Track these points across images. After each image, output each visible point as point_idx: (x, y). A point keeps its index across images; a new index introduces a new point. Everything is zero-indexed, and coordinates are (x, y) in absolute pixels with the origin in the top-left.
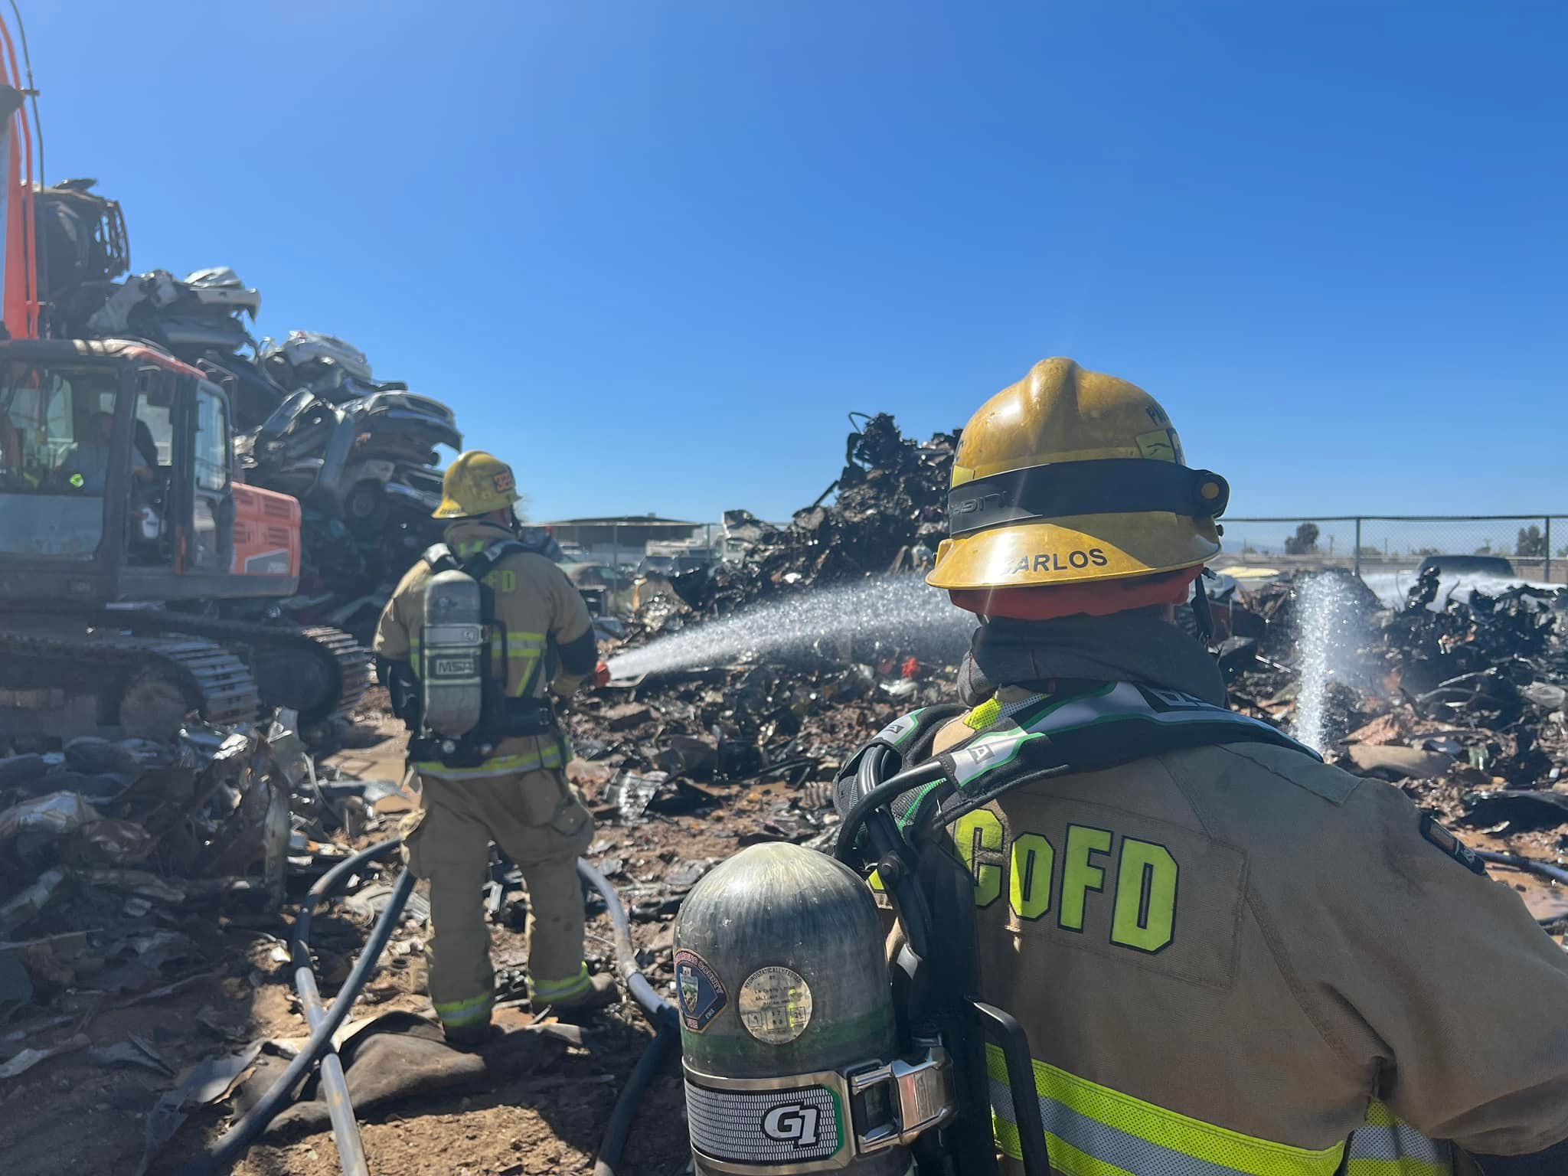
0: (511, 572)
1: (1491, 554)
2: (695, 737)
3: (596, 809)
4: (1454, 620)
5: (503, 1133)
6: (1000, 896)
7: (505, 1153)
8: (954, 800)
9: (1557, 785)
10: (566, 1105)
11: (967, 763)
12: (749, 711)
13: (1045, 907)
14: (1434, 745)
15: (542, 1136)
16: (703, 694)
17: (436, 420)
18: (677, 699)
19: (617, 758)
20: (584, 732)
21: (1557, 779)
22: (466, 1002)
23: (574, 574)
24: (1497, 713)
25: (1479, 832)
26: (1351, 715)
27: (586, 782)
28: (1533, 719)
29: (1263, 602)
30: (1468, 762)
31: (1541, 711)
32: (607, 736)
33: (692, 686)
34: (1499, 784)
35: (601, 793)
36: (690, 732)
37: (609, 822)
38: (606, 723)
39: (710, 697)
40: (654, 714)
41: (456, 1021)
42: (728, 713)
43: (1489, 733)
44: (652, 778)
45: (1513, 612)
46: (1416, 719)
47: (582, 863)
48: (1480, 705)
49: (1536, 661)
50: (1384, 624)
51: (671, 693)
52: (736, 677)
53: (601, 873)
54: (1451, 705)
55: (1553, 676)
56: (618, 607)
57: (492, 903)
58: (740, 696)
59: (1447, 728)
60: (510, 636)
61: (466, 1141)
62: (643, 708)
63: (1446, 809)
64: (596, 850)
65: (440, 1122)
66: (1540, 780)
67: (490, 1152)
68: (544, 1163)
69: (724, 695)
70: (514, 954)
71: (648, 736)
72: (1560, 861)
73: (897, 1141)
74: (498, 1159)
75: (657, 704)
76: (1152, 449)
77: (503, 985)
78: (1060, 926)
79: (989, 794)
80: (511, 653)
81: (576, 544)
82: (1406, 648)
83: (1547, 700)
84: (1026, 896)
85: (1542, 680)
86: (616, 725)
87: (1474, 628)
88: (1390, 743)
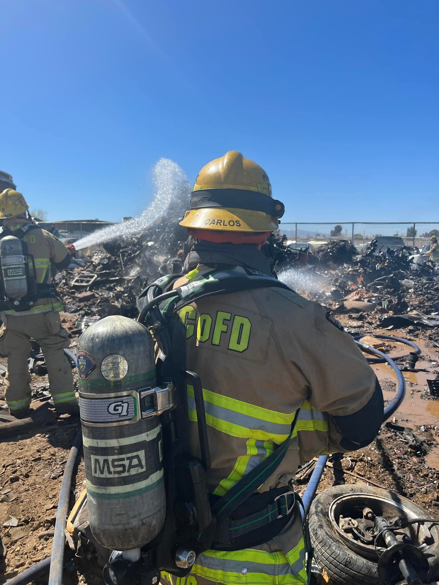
0: (33, 236)
1: (399, 236)
2: (113, 304)
3: (72, 330)
4: (381, 258)
5: (33, 447)
6: (193, 335)
7: (34, 453)
8: (181, 302)
9: (409, 313)
10: (58, 435)
11: (186, 290)
12: (134, 294)
13: (207, 338)
14: (371, 301)
15: (48, 446)
16: (116, 288)
17: (5, 180)
18: (106, 290)
19: (82, 312)
20: (69, 303)
21: (409, 311)
22: (19, 401)
23: (65, 242)
24: (392, 290)
25: (384, 329)
26: (345, 291)
27: (69, 321)
28: (403, 291)
29: (318, 252)
30: (382, 306)
31: (406, 289)
32: (78, 304)
33: (112, 285)
34: (391, 313)
35: (74, 325)
36: (111, 302)
37: (77, 335)
38: (77, 299)
39: (119, 289)
40: (97, 295)
41: (15, 408)
42: (126, 295)
43: (389, 296)
44: (95, 319)
45: (400, 255)
46: (366, 292)
47: (66, 350)
48: (387, 287)
49: (406, 272)
50: (358, 260)
51: (104, 288)
52: (129, 281)
53: (74, 353)
54: (378, 287)
55: (411, 277)
56: (83, 255)
57: (31, 366)
58: (130, 288)
59: (376, 295)
60: (35, 260)
61: (19, 450)
62: (92, 293)
63: (374, 322)
64: (72, 345)
65: (9, 444)
66: (404, 312)
67: (28, 454)
68: (49, 456)
69: (124, 288)
70: (39, 383)
71: (94, 304)
72: (408, 338)
73: (155, 414)
74: (32, 456)
75: (98, 292)
76: (261, 190)
77: (34, 395)
78: (212, 344)
79: (192, 300)
80: (37, 267)
81: (66, 231)
82: (365, 268)
83: (408, 285)
84: (202, 334)
85: (408, 279)
86: (81, 300)
87: (387, 261)
88: (357, 300)
